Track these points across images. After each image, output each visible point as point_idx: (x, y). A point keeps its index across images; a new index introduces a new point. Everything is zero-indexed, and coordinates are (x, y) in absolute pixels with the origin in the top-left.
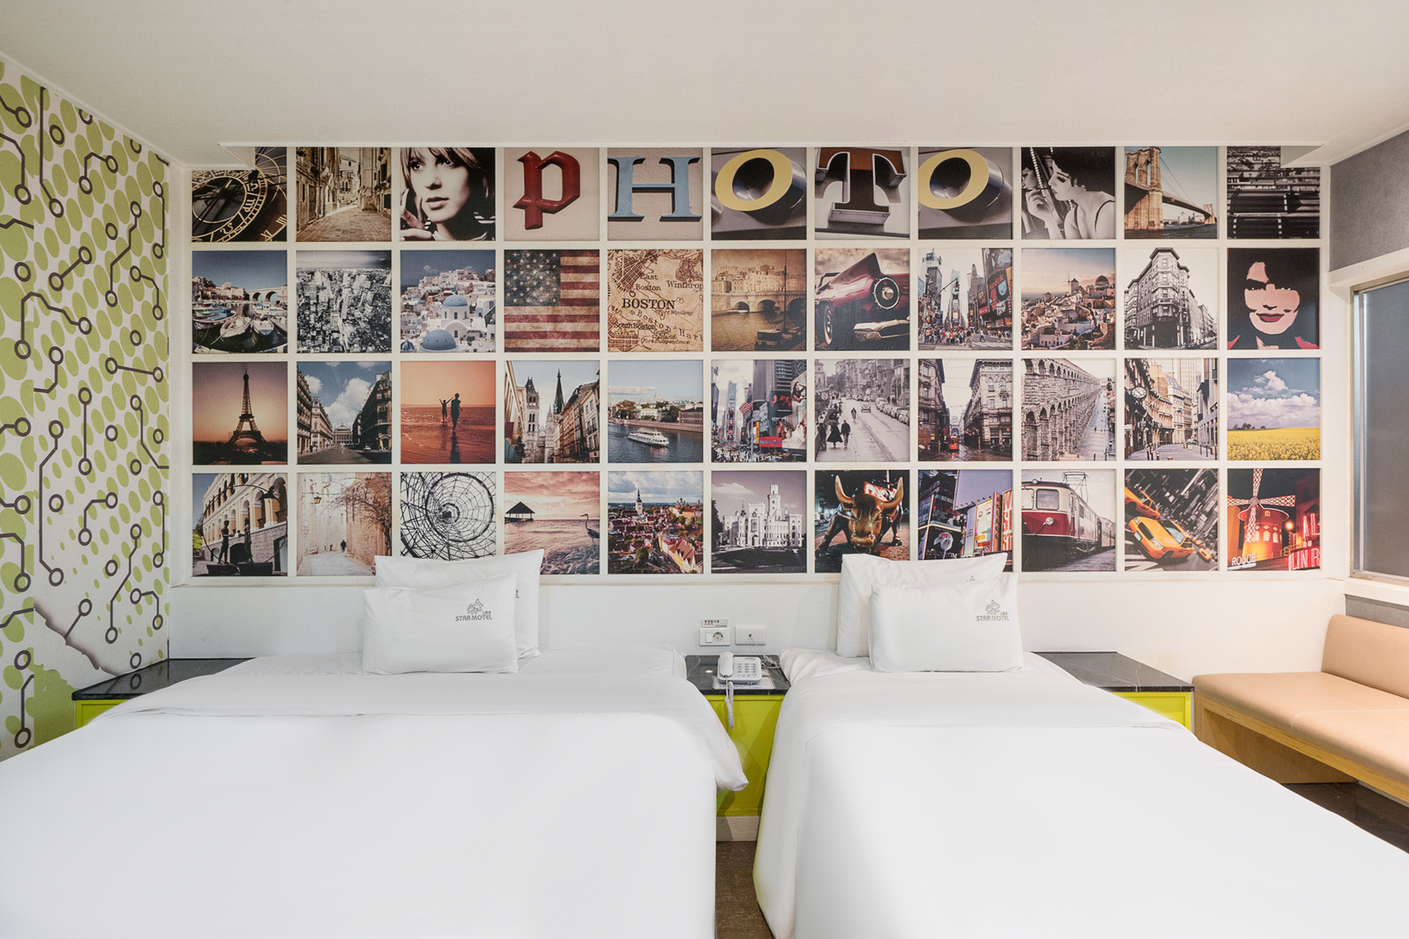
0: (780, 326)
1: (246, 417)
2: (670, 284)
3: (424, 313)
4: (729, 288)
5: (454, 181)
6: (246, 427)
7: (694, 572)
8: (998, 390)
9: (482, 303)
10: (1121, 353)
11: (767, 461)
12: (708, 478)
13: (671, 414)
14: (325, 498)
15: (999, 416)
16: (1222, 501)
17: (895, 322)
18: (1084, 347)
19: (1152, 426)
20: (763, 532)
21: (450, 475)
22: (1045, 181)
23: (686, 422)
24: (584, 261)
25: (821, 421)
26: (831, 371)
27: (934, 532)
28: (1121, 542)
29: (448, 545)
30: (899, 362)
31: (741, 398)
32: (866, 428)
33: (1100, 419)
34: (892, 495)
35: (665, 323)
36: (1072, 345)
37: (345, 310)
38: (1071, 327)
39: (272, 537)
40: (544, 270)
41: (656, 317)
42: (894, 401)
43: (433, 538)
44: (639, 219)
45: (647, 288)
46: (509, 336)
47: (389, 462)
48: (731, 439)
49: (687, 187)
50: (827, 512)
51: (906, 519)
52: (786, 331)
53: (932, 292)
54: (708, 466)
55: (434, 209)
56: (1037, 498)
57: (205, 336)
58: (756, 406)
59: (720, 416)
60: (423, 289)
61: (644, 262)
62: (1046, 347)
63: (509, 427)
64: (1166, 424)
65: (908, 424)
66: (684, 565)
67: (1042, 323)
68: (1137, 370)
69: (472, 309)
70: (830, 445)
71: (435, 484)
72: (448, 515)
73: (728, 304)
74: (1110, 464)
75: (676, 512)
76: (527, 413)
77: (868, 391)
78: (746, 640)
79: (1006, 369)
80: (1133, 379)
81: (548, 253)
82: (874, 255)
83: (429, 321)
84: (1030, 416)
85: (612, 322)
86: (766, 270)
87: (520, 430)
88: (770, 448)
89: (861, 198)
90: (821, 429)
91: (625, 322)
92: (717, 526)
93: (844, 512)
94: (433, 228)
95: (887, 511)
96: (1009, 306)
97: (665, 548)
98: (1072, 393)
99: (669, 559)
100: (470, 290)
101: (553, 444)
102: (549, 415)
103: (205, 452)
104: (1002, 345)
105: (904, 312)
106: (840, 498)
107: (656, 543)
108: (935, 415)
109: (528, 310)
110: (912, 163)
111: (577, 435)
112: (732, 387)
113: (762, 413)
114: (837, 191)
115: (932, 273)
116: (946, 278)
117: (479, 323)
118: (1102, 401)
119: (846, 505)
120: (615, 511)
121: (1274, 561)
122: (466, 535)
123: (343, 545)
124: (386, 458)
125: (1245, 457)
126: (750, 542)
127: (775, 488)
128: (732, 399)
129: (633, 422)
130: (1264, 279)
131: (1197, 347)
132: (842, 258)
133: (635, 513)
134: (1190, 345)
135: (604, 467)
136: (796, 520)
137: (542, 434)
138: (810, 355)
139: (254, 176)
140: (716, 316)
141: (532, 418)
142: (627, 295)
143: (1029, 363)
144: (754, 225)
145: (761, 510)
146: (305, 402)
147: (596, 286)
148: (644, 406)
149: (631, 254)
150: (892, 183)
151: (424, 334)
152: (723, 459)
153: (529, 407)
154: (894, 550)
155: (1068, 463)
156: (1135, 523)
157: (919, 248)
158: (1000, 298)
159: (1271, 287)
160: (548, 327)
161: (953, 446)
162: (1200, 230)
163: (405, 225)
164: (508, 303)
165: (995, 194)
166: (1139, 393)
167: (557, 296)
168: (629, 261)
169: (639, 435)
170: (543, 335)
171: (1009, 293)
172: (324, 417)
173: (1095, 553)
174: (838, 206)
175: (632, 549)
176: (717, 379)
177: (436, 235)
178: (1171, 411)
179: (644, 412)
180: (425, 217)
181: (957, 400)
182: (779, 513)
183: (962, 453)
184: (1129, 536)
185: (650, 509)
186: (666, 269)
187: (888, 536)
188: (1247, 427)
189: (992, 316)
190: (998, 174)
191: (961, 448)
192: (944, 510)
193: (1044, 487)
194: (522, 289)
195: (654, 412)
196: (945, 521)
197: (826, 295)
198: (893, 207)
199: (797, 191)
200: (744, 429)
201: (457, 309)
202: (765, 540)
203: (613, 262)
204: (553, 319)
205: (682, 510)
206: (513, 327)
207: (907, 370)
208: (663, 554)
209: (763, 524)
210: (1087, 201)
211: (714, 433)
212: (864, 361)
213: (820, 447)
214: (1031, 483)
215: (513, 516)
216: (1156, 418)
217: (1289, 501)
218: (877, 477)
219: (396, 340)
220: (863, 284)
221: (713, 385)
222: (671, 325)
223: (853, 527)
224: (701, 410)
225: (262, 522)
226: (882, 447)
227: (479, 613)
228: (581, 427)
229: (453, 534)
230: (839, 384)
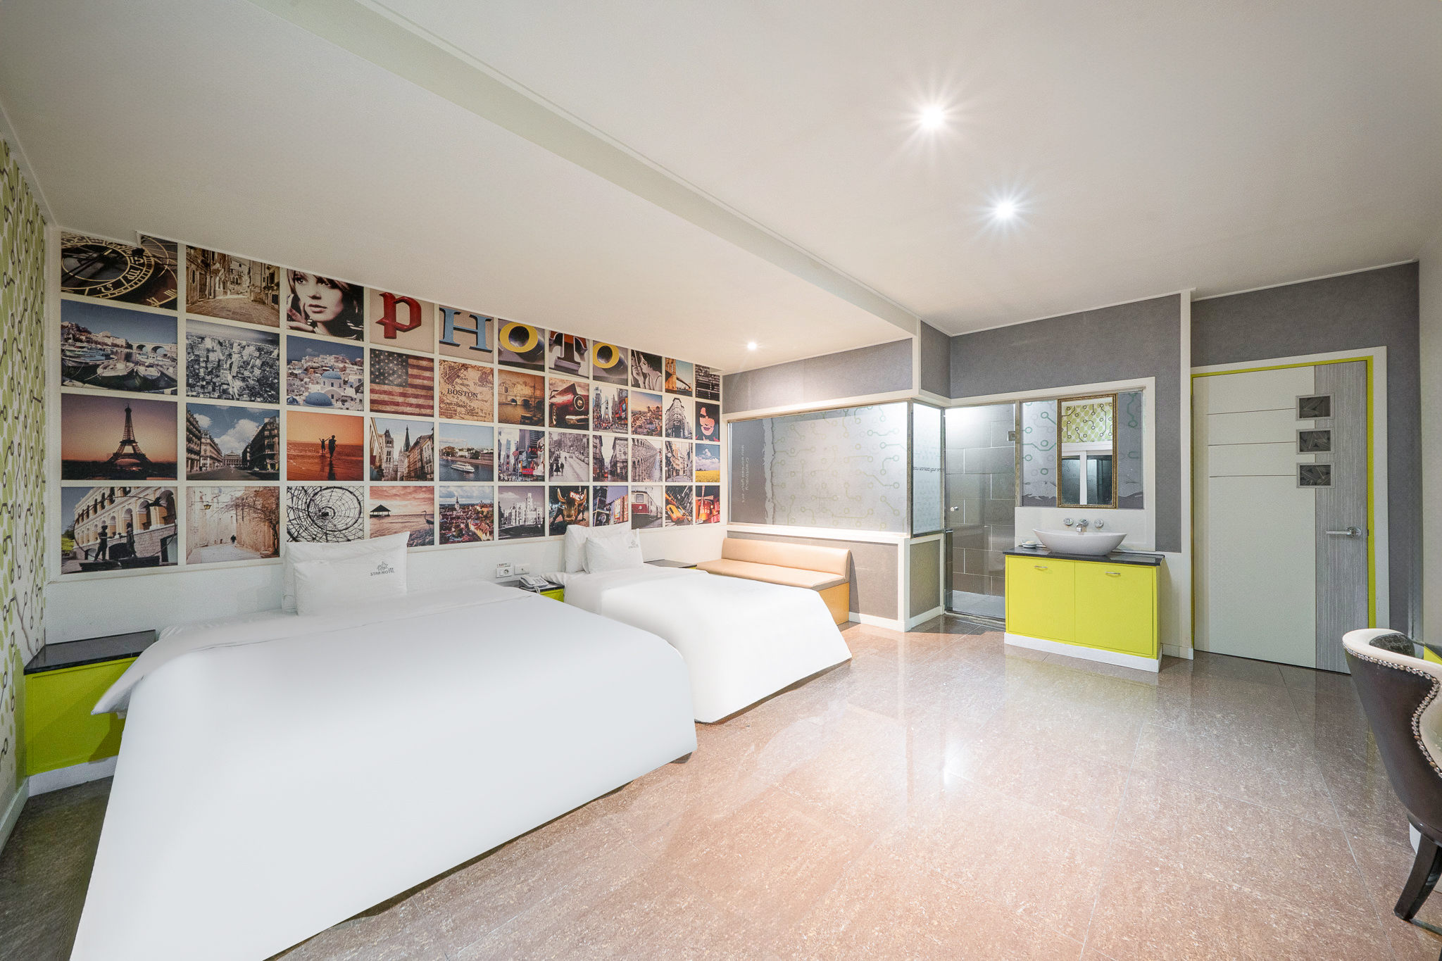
0: (531, 413)
1: (128, 441)
2: (475, 384)
3: (306, 380)
4: (506, 391)
5: (331, 300)
6: (128, 449)
7: (488, 540)
8: (623, 451)
9: (353, 378)
10: (664, 439)
11: (526, 481)
12: (496, 489)
13: (476, 455)
14: (215, 505)
15: (623, 462)
16: (694, 498)
17: (583, 417)
18: (652, 435)
19: (674, 469)
20: (524, 517)
21: (327, 488)
22: (639, 363)
23: (484, 459)
24: (424, 363)
25: (551, 462)
26: (556, 438)
27: (599, 514)
28: (664, 515)
29: (326, 534)
30: (585, 436)
31: (513, 449)
32: (571, 466)
33: (658, 464)
34: (582, 498)
35: (472, 404)
36: (648, 434)
37: (235, 369)
38: (648, 426)
39: (158, 537)
40: (397, 365)
41: (467, 401)
42: (583, 453)
43: (314, 530)
44: (458, 345)
45: (462, 384)
46: (372, 402)
47: (278, 479)
48: (508, 469)
49: (484, 334)
50: (554, 506)
51: (588, 508)
52: (535, 416)
53: (598, 405)
54: (496, 483)
55: (315, 312)
56: (637, 497)
58: (521, 453)
59: (502, 457)
60: (306, 363)
61: (460, 370)
62: (639, 434)
63: (373, 459)
64: (677, 468)
65: (588, 464)
66: (483, 536)
67: (638, 423)
68: (669, 445)
69: (345, 382)
70: (555, 473)
71: (316, 494)
72: (327, 514)
73: (506, 399)
74: (660, 484)
75: (478, 508)
76: (385, 450)
77: (572, 448)
78: (520, 572)
79: (626, 442)
80: (668, 449)
81: (400, 355)
82: (574, 384)
83: (310, 385)
84: (634, 463)
85: (441, 401)
86: (525, 383)
87: (380, 460)
88: (527, 475)
89: (569, 357)
90: (551, 466)
91: (449, 402)
92: (501, 515)
93: (561, 506)
94: (314, 324)
95: (580, 505)
96: (626, 414)
97: (472, 528)
98: (648, 454)
99: (474, 534)
100: (344, 369)
101: (403, 469)
102: (401, 452)
104: (624, 431)
105: (586, 413)
106: (560, 499)
107: (467, 526)
108: (599, 460)
109: (386, 388)
110: (590, 345)
111: (419, 464)
112: (509, 442)
113: (523, 456)
114: (558, 351)
115: (598, 396)
116: (603, 400)
117: (350, 392)
118: (658, 458)
119: (562, 503)
120: (443, 508)
121: (707, 521)
122: (340, 527)
123: (233, 539)
124: (275, 477)
125: (700, 481)
126: (517, 522)
127: (530, 495)
128: (509, 449)
129: (454, 459)
130: (705, 414)
131: (686, 438)
132: (560, 384)
133: (455, 509)
134: (685, 438)
135: (437, 484)
136: (540, 510)
137: (396, 463)
138: (546, 429)
139: (138, 253)
140: (500, 404)
141: (389, 453)
142: (450, 387)
143: (633, 439)
144: (520, 360)
145: (523, 505)
146: (194, 433)
147: (432, 379)
148: (460, 450)
149: (453, 364)
150: (582, 352)
151: (306, 394)
152: (504, 480)
153: (387, 447)
154: (583, 523)
155: (647, 483)
156: (668, 507)
157: (594, 384)
158: (624, 411)
159: (707, 417)
160: (400, 399)
161: (606, 475)
162: (686, 393)
163: (290, 318)
164: (372, 381)
165: (621, 366)
166: (669, 455)
167: (406, 381)
168: (451, 368)
169: (458, 466)
170: (397, 404)
171: (626, 409)
172: (214, 446)
173: (657, 520)
174: (559, 358)
175: (453, 529)
176: (501, 437)
177: (316, 329)
178: (679, 463)
179: (460, 453)
180: (307, 317)
181: (607, 454)
182: (532, 507)
183: (609, 479)
184: (667, 513)
185: (463, 507)
186: (473, 376)
187: (580, 517)
188: (700, 470)
189: (620, 418)
190: (623, 357)
191: (609, 476)
192: (602, 504)
193: (639, 493)
194: (382, 374)
195: (466, 454)
196: (603, 509)
197: (554, 400)
198: (582, 363)
199: (540, 347)
200: (514, 464)
201: (333, 381)
202: (525, 521)
203: (442, 367)
204: (404, 395)
205: (482, 507)
206: (376, 397)
207: (588, 440)
208: (471, 531)
209: (524, 513)
210: (653, 374)
211: (499, 466)
212: (570, 434)
213: (551, 475)
214: (634, 492)
215: (376, 513)
216: (675, 466)
217: (711, 498)
218: (575, 489)
219: (283, 396)
220: (569, 397)
221: (499, 441)
222: (476, 407)
223: (565, 513)
224: (492, 453)
225: (147, 525)
226: (578, 475)
227: (386, 570)
228: (421, 460)
229: (330, 527)
230: (559, 444)
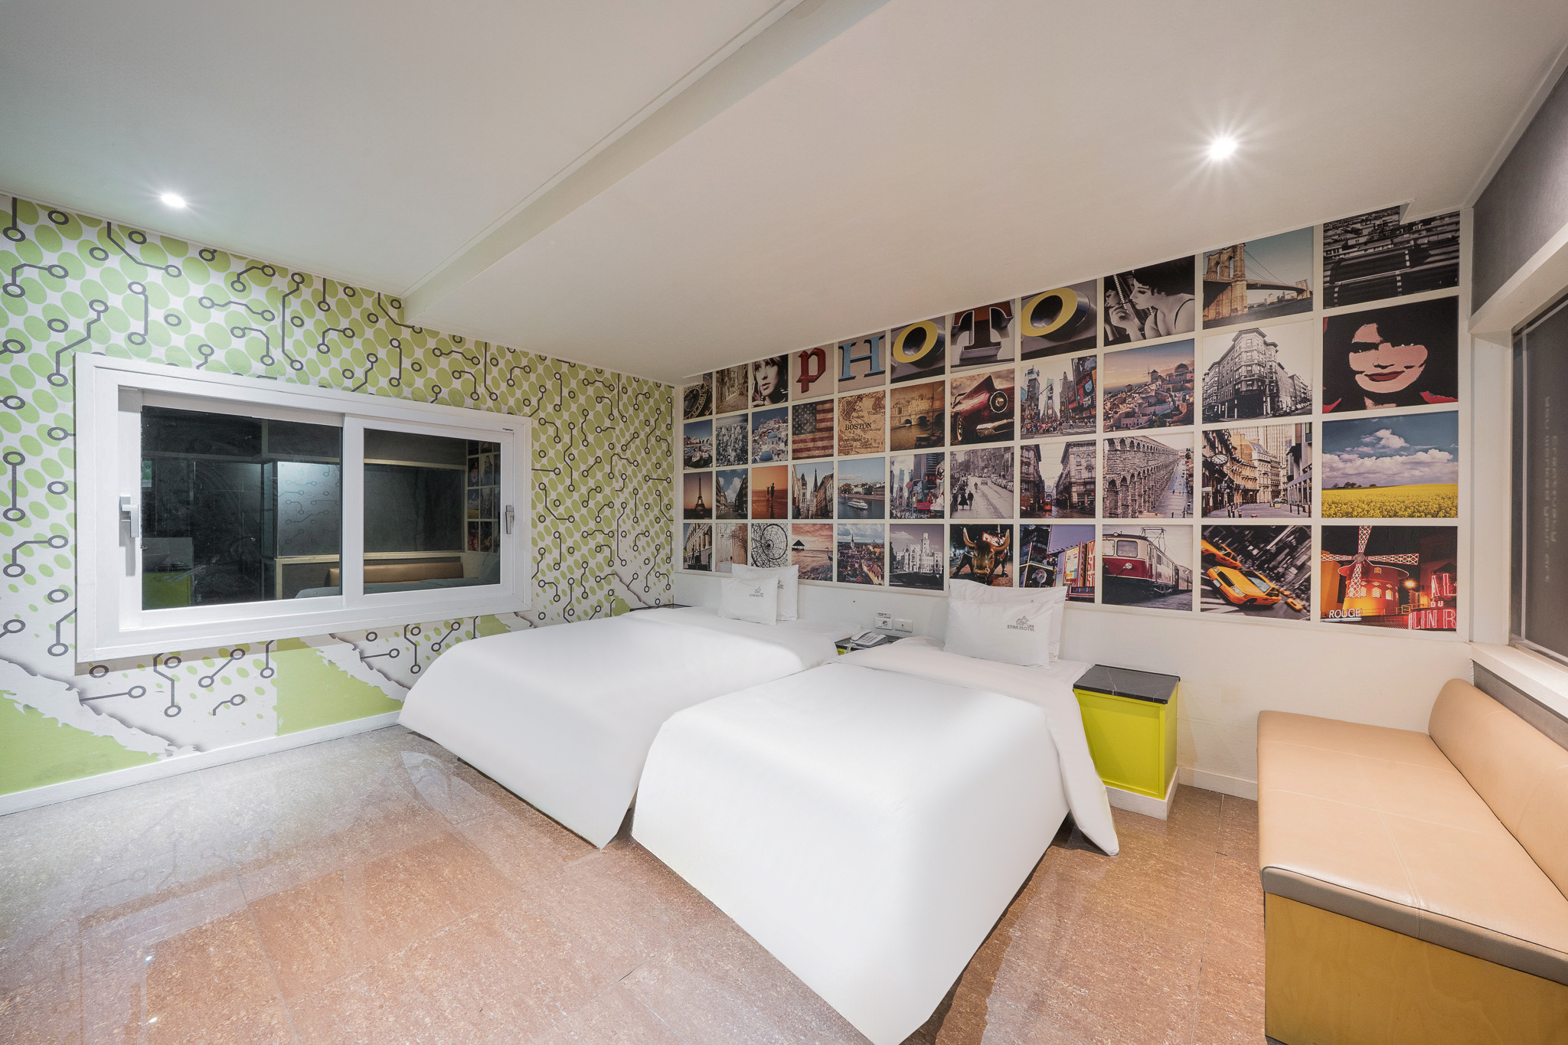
0: (929, 432)
1: (700, 497)
2: (869, 413)
3: (761, 443)
4: (900, 412)
5: (772, 372)
6: (700, 502)
7: (880, 584)
8: (1084, 464)
9: (783, 435)
10: (1199, 426)
11: (921, 518)
12: (887, 528)
13: (869, 490)
14: (725, 536)
15: (1085, 484)
16: (1315, 555)
17: (1005, 421)
18: (1163, 425)
19: (1233, 488)
20: (919, 562)
21: (770, 525)
22: (1126, 296)
23: (877, 495)
24: (827, 406)
25: (955, 492)
26: (961, 458)
27: (1032, 569)
28: (1197, 587)
29: (769, 561)
30: (1007, 449)
31: (907, 479)
32: (984, 495)
33: (1179, 483)
34: (1002, 542)
35: (866, 437)
36: (1151, 424)
37: (732, 445)
38: (1152, 409)
39: (708, 552)
40: (809, 414)
41: (862, 434)
42: (1004, 476)
43: (764, 557)
44: (854, 378)
45: (857, 417)
46: (794, 451)
47: (747, 518)
48: (901, 504)
49: (878, 355)
50: (957, 551)
51: (1011, 559)
52: (933, 435)
53: (1032, 396)
54: (887, 521)
55: (765, 389)
56: (1118, 547)
57: (688, 462)
58: (915, 484)
59: (895, 490)
60: (761, 430)
61: (856, 403)
62: (1127, 428)
63: (794, 499)
64: (1250, 485)
65: (1012, 492)
66: (875, 580)
67: (1124, 409)
68: (1219, 441)
69: (780, 438)
70: (960, 507)
71: (764, 530)
72: (769, 545)
73: (900, 421)
74: (1187, 521)
75: (871, 548)
76: (802, 492)
77: (986, 470)
78: (900, 628)
79: (1091, 448)
80: (1213, 447)
81: (811, 404)
82: (990, 376)
83: (763, 447)
84: (1112, 483)
85: (840, 439)
86: (922, 397)
87: (799, 501)
88: (924, 510)
89: (982, 340)
90: (955, 497)
91: (846, 438)
92: (893, 557)
93: (968, 552)
94: (764, 400)
95: (998, 553)
96: (1093, 400)
97: (865, 569)
98: (1150, 463)
99: (867, 575)
100: (778, 429)
101: (813, 509)
102: (811, 493)
103: (689, 513)
104: (1088, 430)
105: (1010, 414)
106: (966, 543)
107: (861, 566)
108: (1033, 485)
109: (802, 437)
110: (1017, 309)
111: (824, 503)
112: (902, 472)
113: (919, 488)
114: (966, 338)
115: (1033, 384)
116: (1043, 385)
117: (782, 446)
118: (1181, 468)
119: (971, 548)
120: (841, 546)
121: (1387, 618)
122: (777, 556)
123: (731, 558)
124: (745, 517)
125: (1348, 515)
126: (911, 569)
127: (926, 535)
128: (902, 480)
129: (850, 496)
130: (1376, 339)
131: (1286, 414)
132: (969, 382)
133: (851, 548)
134: (1277, 412)
135: (835, 521)
136: (938, 556)
137: (808, 503)
138: (947, 449)
139: (702, 386)
140: (893, 429)
141: (804, 494)
142: (848, 423)
143: (1111, 442)
144: (915, 370)
145: (918, 549)
146: (719, 490)
147: (832, 419)
148: (855, 486)
149: (850, 399)
150: (1003, 325)
151: (760, 454)
152: (896, 517)
153: (803, 489)
154: (1002, 580)
155: (1147, 520)
156: (1214, 572)
157: (1021, 367)
158: (1086, 394)
159: (1386, 347)
160: (811, 445)
161: (1048, 508)
162: (1298, 304)
163: (754, 400)
164: (794, 434)
165: (1084, 317)
166: (1220, 459)
167: (815, 428)
168: (849, 403)
169: (853, 503)
170: (809, 450)
171: (1093, 390)
172: (725, 496)
173: (1171, 594)
174: (966, 348)
175: (849, 568)
176: (893, 468)
177: (766, 403)
178: (1257, 475)
179: (856, 490)
180: (761, 394)
181: (1050, 473)
182: (928, 551)
183: (1054, 513)
184: (1205, 582)
185: (858, 546)
186: (867, 404)
187: (999, 570)
188: (1350, 486)
189: (1080, 409)
190: (1086, 300)
191: (1053, 508)
192: (1040, 554)
193: (1125, 539)
194: (800, 425)
195: (860, 490)
196: (1041, 562)
197: (959, 408)
198: (1003, 341)
199: (940, 343)
200: (908, 498)
201: (773, 440)
202: (919, 568)
203: (841, 405)
204: (814, 440)
205: (874, 547)
206: (796, 446)
207: (1013, 454)
208: (864, 572)
209: (918, 558)
210: (1166, 306)
211: (892, 501)
212: (983, 450)
213: (953, 509)
214: (1112, 536)
215: (796, 547)
216: (1238, 481)
217: (1412, 559)
218: (992, 529)
219: (750, 458)
220: (983, 397)
221: (891, 472)
222: (870, 438)
223: (975, 562)
224: (884, 487)
225: (704, 546)
226: (995, 508)
227: (759, 594)
228: (825, 498)
229: (771, 556)
230: (966, 467)
